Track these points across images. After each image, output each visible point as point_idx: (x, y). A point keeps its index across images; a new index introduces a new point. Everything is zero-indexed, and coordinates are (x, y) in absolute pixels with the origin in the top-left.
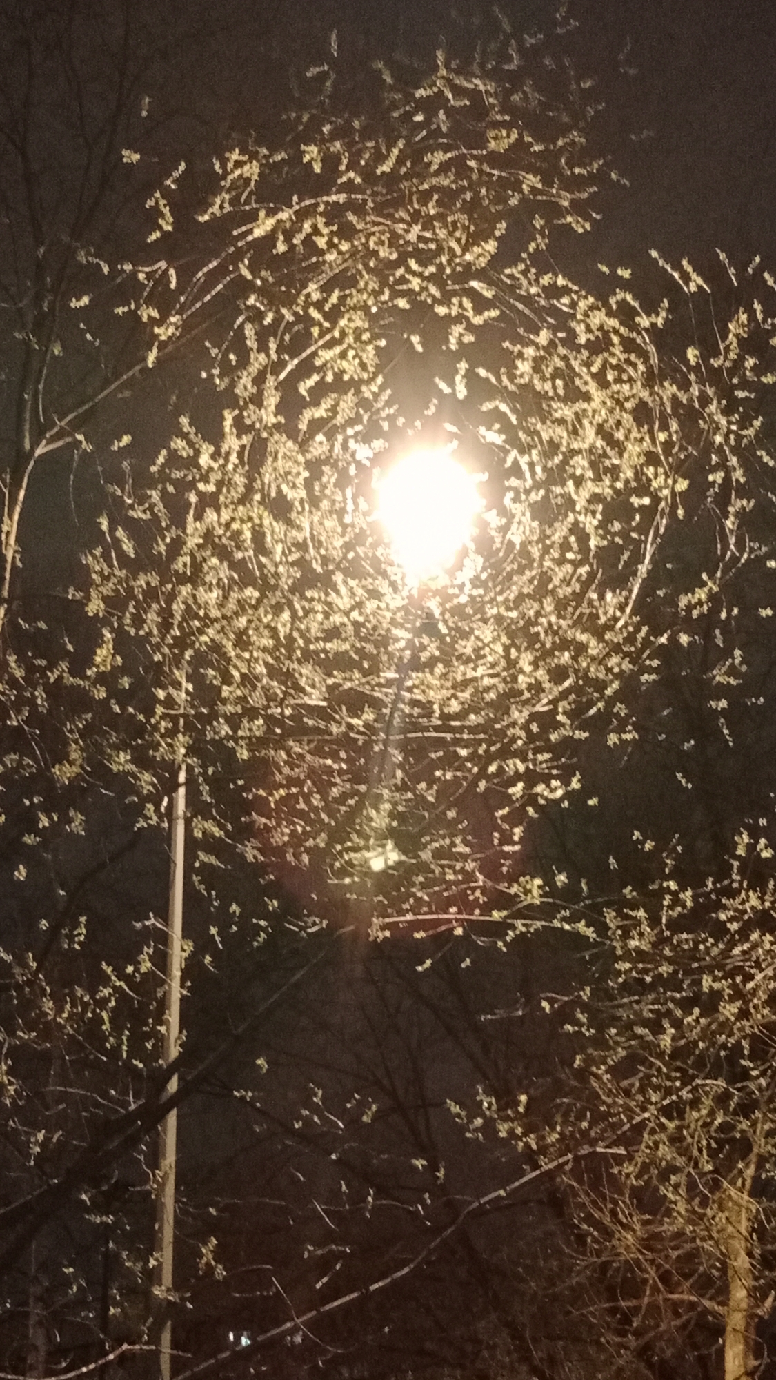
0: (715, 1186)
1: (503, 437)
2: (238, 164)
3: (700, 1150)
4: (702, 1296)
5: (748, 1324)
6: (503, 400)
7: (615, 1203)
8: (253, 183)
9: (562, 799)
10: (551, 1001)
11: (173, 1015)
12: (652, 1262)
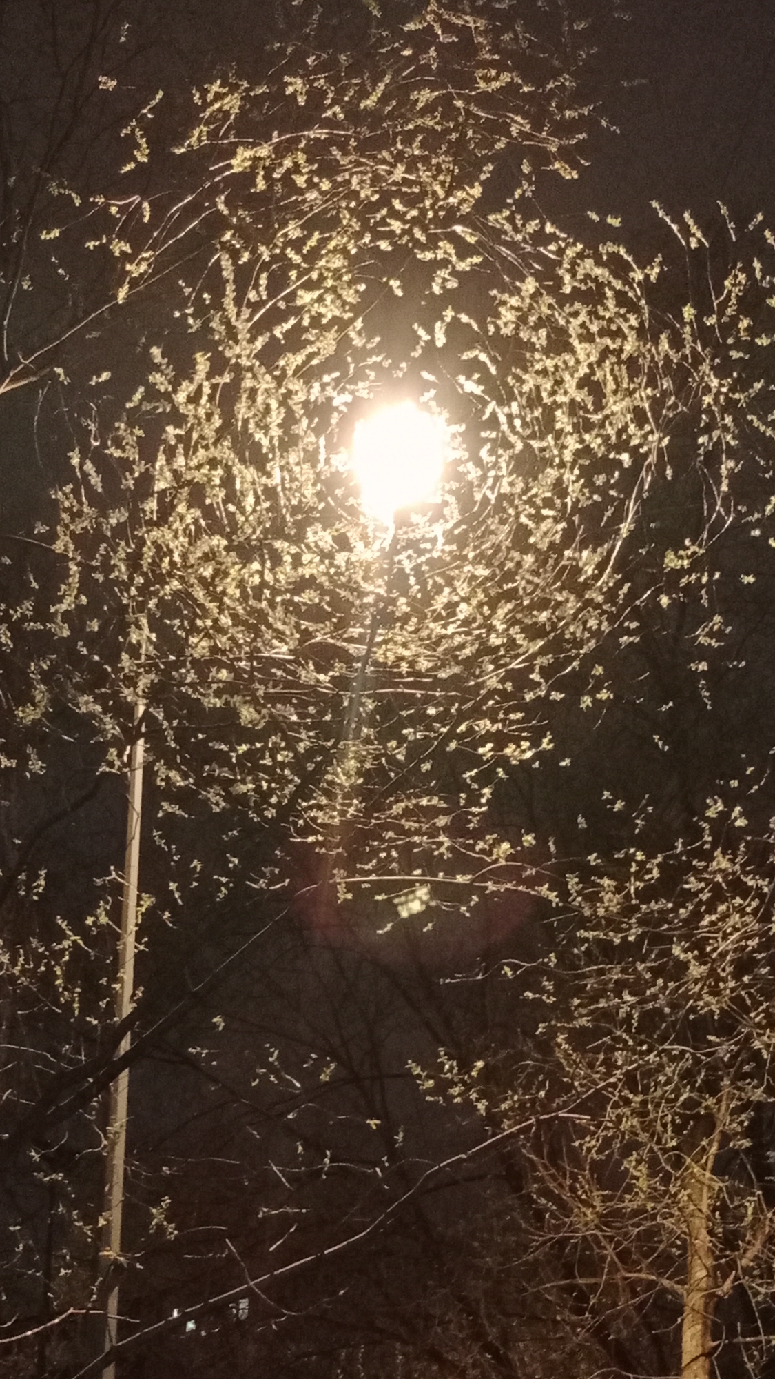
0: (678, 1163)
1: (482, 388)
2: (219, 96)
3: (664, 1126)
4: (660, 1275)
5: (706, 1305)
6: (485, 349)
7: (575, 1180)
8: (232, 117)
9: (533, 760)
10: (514, 967)
11: (127, 973)
12: (611, 1239)
